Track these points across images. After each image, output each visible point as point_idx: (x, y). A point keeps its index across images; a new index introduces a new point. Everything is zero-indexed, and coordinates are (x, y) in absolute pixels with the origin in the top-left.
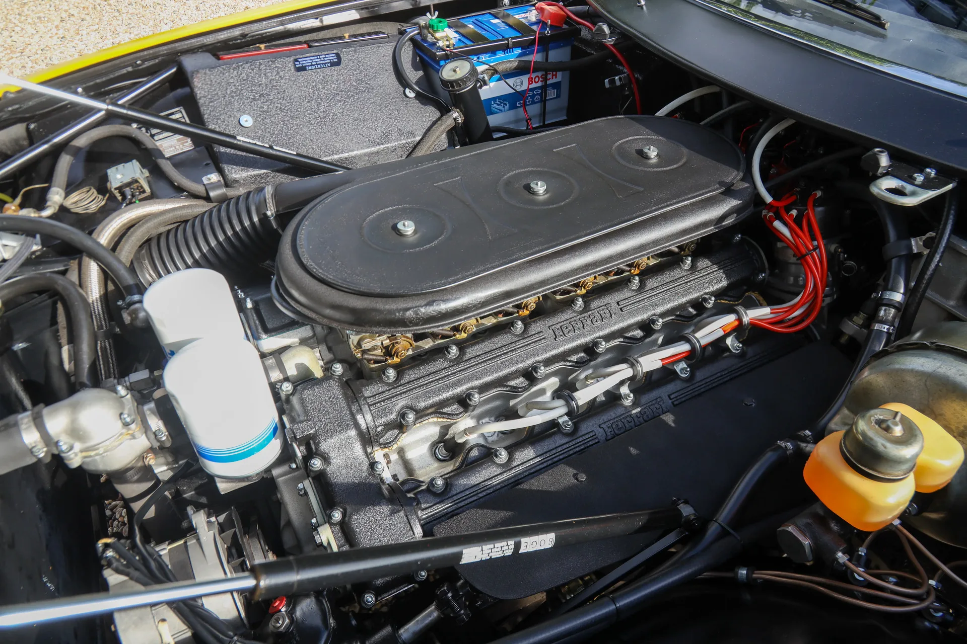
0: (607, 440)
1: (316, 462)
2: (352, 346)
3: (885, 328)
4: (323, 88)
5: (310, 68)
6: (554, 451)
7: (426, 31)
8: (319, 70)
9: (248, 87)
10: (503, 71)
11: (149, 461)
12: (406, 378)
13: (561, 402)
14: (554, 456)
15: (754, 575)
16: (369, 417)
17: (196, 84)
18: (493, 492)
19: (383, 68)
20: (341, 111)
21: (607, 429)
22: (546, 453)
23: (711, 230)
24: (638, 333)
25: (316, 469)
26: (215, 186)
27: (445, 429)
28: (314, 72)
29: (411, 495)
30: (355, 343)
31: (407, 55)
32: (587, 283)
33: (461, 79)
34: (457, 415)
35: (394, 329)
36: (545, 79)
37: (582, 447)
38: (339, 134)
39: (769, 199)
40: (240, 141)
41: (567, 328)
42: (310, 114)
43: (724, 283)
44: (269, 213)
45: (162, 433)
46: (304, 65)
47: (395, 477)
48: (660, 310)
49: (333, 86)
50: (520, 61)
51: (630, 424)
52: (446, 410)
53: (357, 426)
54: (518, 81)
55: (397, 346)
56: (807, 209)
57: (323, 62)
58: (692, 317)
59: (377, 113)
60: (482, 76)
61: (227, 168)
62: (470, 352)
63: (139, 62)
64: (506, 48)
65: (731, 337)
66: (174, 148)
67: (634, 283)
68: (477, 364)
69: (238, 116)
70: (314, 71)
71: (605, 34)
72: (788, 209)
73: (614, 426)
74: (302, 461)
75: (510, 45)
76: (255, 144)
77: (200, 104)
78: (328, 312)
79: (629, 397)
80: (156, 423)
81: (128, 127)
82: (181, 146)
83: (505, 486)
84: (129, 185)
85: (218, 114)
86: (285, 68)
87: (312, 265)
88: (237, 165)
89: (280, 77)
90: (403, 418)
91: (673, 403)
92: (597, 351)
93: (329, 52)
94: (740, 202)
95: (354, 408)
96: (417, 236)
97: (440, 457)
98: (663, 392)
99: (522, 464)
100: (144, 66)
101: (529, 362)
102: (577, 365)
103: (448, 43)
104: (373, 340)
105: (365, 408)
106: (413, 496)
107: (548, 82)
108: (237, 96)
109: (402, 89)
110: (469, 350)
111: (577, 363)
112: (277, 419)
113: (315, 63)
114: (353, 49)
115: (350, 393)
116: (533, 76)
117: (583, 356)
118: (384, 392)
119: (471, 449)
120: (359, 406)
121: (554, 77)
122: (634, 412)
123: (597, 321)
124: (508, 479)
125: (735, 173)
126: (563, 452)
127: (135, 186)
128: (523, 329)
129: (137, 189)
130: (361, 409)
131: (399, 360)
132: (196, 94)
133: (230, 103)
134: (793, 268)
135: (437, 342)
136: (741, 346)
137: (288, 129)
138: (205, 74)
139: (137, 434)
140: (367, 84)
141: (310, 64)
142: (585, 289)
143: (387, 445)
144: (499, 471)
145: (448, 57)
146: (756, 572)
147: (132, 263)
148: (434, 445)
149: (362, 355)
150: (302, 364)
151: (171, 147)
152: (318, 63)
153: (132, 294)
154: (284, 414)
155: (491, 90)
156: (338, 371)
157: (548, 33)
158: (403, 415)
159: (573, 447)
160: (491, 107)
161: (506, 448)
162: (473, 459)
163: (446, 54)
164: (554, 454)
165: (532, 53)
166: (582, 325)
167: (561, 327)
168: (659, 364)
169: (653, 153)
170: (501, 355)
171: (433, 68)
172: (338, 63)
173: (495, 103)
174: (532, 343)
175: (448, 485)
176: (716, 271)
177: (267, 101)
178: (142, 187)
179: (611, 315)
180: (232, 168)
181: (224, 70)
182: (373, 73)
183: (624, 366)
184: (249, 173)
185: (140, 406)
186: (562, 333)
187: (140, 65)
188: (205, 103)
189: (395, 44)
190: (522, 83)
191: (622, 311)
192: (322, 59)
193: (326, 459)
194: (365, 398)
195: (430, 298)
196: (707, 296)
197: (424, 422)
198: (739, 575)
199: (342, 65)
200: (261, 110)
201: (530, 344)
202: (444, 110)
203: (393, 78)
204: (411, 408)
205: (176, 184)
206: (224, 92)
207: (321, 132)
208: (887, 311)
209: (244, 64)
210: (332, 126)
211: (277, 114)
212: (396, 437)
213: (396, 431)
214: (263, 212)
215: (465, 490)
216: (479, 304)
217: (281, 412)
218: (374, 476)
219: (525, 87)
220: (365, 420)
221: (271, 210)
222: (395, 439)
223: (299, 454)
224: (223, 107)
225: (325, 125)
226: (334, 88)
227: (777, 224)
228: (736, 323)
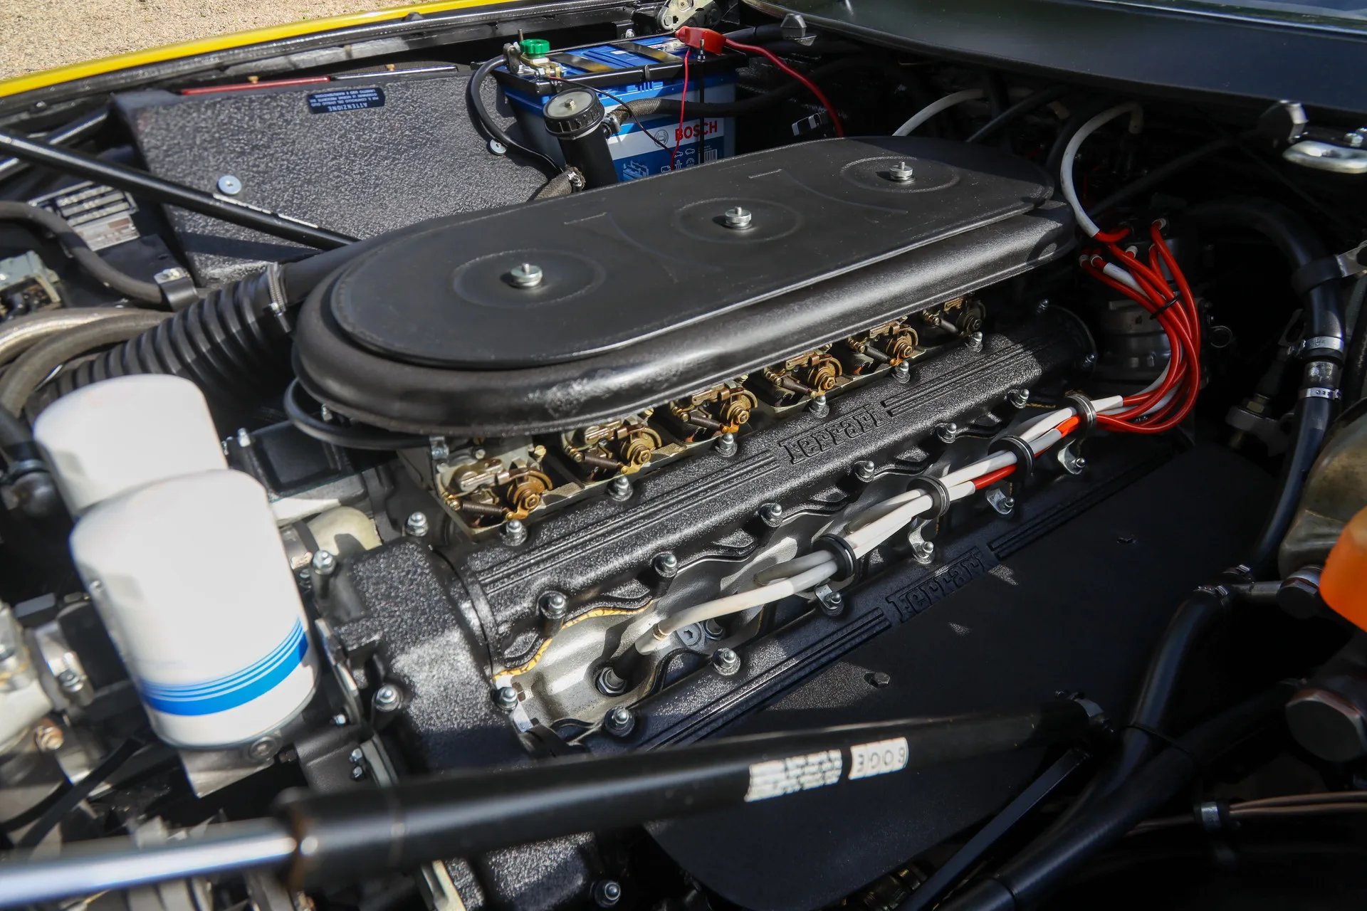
0: (902, 621)
1: (389, 693)
2: (441, 489)
3: (1326, 392)
4: (358, 138)
5: (334, 108)
6: (819, 647)
7: (516, 61)
8: (349, 113)
9: (232, 135)
10: (642, 115)
11: (47, 742)
12: (544, 536)
13: (822, 556)
14: (819, 655)
15: (1232, 812)
16: (484, 608)
17: (141, 128)
18: (723, 726)
19: (452, 111)
20: (388, 173)
21: (899, 604)
22: (805, 650)
23: (1021, 267)
24: (918, 454)
25: (389, 708)
26: (177, 286)
27: (616, 632)
28: (342, 116)
29: (574, 743)
30: (447, 482)
31: (488, 94)
32: (827, 378)
33: (579, 115)
34: (638, 600)
35: (526, 426)
36: (701, 133)
37: (865, 637)
38: (387, 207)
39: (1093, 230)
40: (219, 201)
41: (808, 444)
42: (338, 177)
43: (1037, 372)
44: (275, 306)
45: (74, 677)
46: (324, 104)
47: (534, 721)
48: (948, 413)
49: (374, 136)
50: (663, 100)
51: (935, 593)
52: (617, 593)
53: (462, 622)
54: (661, 133)
55: (522, 486)
56: (1153, 241)
57: (356, 100)
58: (994, 429)
59: (447, 177)
60: (609, 119)
61: (197, 259)
62: (651, 489)
63: (40, 105)
64: (640, 81)
65: (1064, 450)
66: (103, 238)
67: (902, 372)
68: (667, 507)
69: (216, 178)
70: (342, 113)
71: (800, 28)
72: (1123, 245)
73: (911, 598)
74: (359, 700)
75: (648, 76)
76: (247, 208)
77: (148, 159)
78: (397, 407)
79: (927, 548)
80: (62, 661)
81: (22, 205)
82: (117, 234)
83: (743, 714)
84: (19, 287)
85: (181, 175)
86: (293, 108)
87: (362, 333)
88: (215, 254)
89: (286, 121)
90: (546, 607)
91: (997, 555)
92: (861, 479)
93: (365, 87)
94: (1059, 225)
95: (455, 591)
96: (545, 288)
97: (608, 691)
98: (979, 538)
99: (768, 671)
100: (49, 112)
101: (755, 500)
102: (828, 509)
103: (553, 72)
104: (480, 473)
105: (476, 589)
106: (576, 744)
107: (706, 137)
108: (213, 147)
109: (484, 142)
110: (650, 485)
111: (828, 504)
112: (305, 627)
113: (342, 102)
114: (404, 83)
115: (444, 565)
116: (685, 125)
117: (837, 493)
118: (508, 561)
119: (668, 659)
120: (464, 587)
121: (713, 129)
122: (938, 573)
123: (854, 431)
124: (747, 701)
125: (1041, 189)
126: (833, 647)
127: (31, 289)
128: (735, 450)
129: (36, 295)
130: (467, 593)
131: (525, 513)
132: (142, 143)
133: (200, 156)
134: (1134, 343)
135: (587, 487)
136: (1083, 461)
137: (302, 199)
138: (157, 113)
139: (21, 679)
140: (428, 133)
141: (334, 103)
142: (823, 389)
143: (516, 662)
144: (729, 688)
145: (553, 92)
146: (1233, 806)
147: (23, 410)
148: (596, 670)
149: (461, 504)
150: (348, 536)
151: (99, 235)
152: (347, 101)
153: (22, 459)
154: (319, 616)
155: (622, 144)
156: (420, 527)
157: (702, 58)
158: (545, 602)
159: (848, 637)
160: (622, 173)
161: (735, 650)
162: (676, 675)
163: (553, 86)
164: (819, 652)
165: (680, 90)
166: (831, 438)
167: (798, 442)
168: (969, 489)
169: (906, 174)
170: (706, 490)
171: (532, 110)
172: (381, 102)
173: (628, 167)
174: (755, 469)
175: (640, 721)
176: (1021, 353)
177: (265, 156)
178: (44, 292)
179: (875, 423)
180: (207, 259)
181: (190, 108)
182: (436, 119)
183: (915, 493)
184: (237, 266)
185: (29, 632)
186: (801, 452)
187: (42, 110)
188: (157, 157)
189: (469, 78)
190: (668, 136)
191: (891, 415)
192: (354, 96)
193: (406, 688)
194: (474, 574)
195: (587, 366)
196: (1015, 391)
197: (581, 619)
198: (1204, 818)
199: (387, 106)
200: (255, 169)
201: (753, 470)
202: (551, 172)
203: (469, 127)
204: (558, 588)
205: (107, 284)
206: (190, 142)
207: (358, 204)
208: (1323, 368)
209: (223, 100)
210: (375, 195)
211: (283, 176)
212: (533, 647)
213: (532, 635)
214: (264, 306)
215: (672, 727)
216: (674, 375)
217: (312, 615)
218: (500, 714)
219: (671, 143)
220: (477, 613)
221: (277, 301)
222: (531, 650)
223: (352, 686)
224: (189, 163)
225: (364, 193)
226: (375, 138)
227: (1110, 268)
228: (1076, 421)
